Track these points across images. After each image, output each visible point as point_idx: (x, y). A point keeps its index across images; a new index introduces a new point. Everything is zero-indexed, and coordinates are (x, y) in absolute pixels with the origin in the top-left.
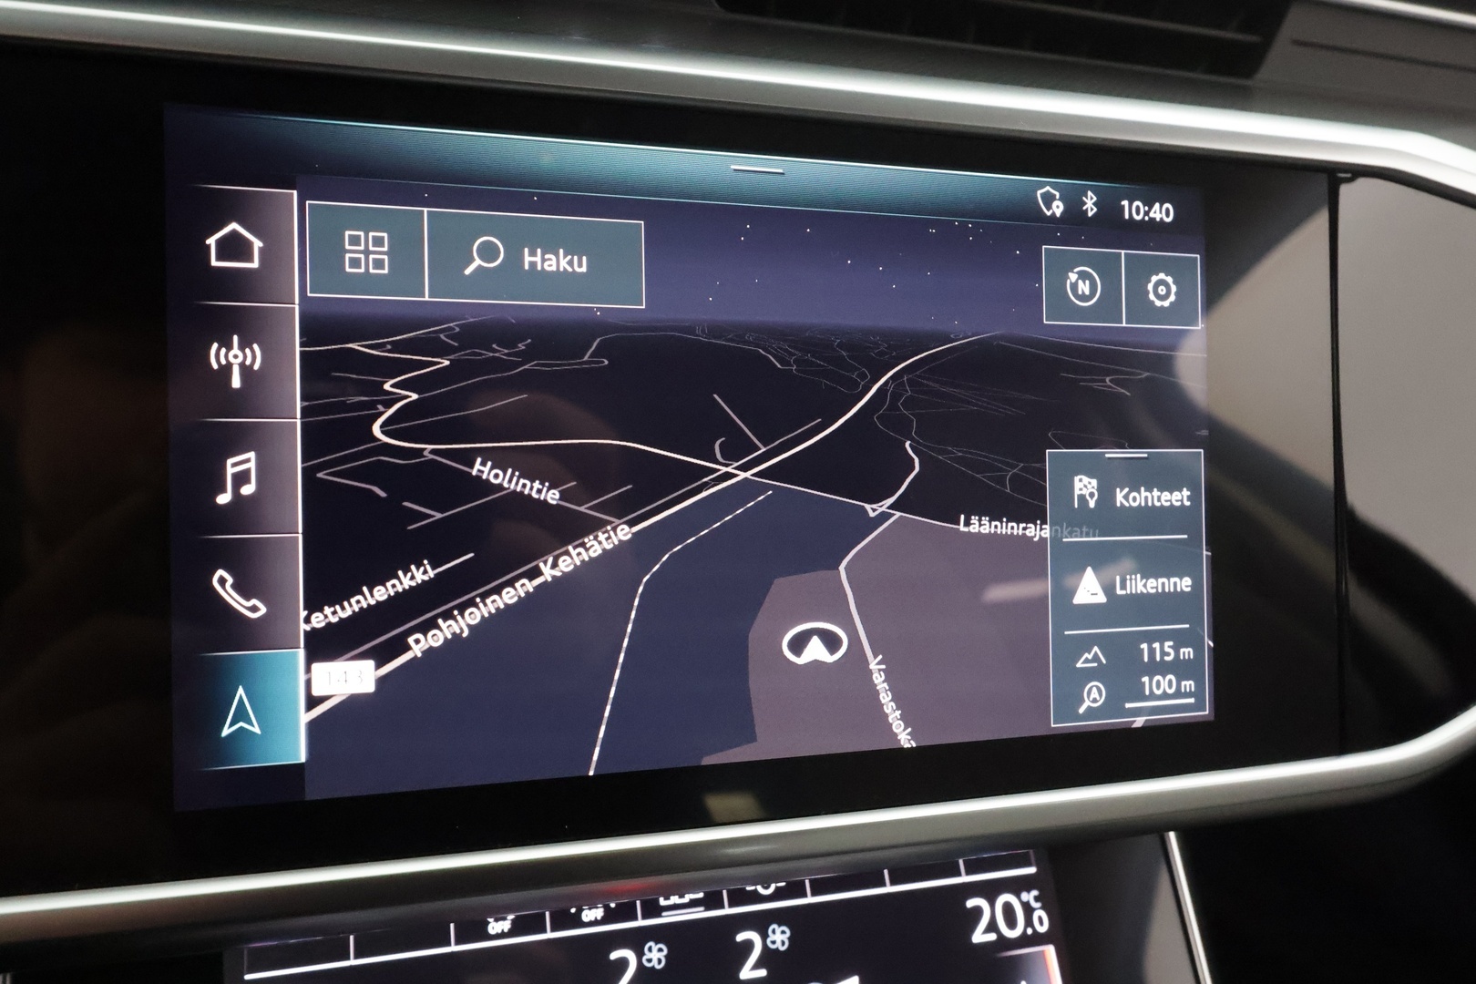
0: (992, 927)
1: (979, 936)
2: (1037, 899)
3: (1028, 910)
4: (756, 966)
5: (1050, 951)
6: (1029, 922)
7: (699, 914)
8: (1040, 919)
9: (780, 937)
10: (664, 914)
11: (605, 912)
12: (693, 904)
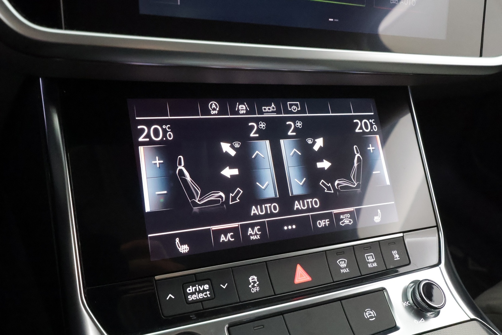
0: (361, 128)
1: (357, 130)
2: (374, 122)
3: (372, 125)
4: (292, 132)
5: (378, 136)
6: (372, 128)
7: (275, 115)
8: (375, 127)
9: (299, 124)
10: (264, 114)
11: (246, 111)
12: (272, 112)
